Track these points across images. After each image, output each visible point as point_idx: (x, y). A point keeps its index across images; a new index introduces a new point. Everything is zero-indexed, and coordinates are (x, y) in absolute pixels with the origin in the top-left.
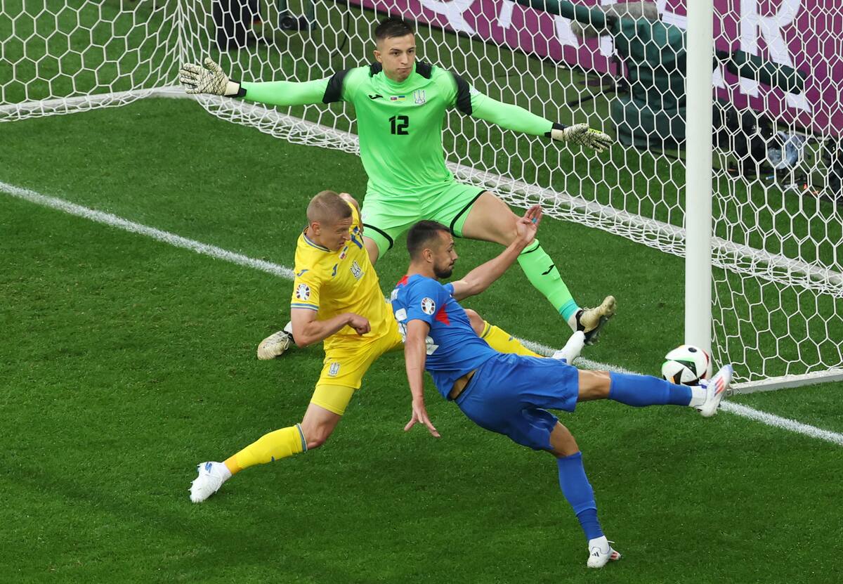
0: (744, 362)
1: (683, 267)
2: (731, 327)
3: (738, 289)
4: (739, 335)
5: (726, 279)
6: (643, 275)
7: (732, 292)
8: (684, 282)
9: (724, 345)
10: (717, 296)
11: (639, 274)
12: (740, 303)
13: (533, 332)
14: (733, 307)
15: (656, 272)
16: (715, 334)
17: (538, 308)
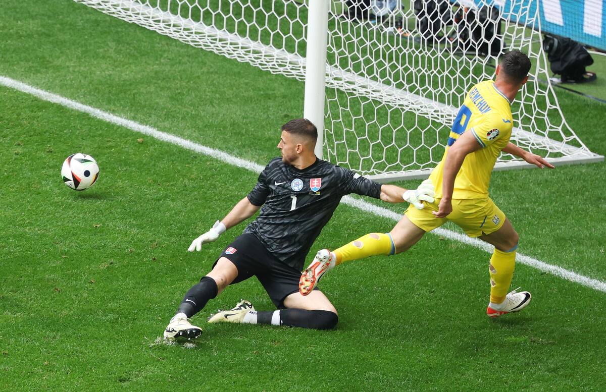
0: (347, 162)
1: (304, 88)
2: (338, 135)
3: (345, 106)
4: (345, 141)
5: (336, 98)
6: (273, 92)
7: (340, 108)
8: (303, 99)
9: (333, 149)
10: (329, 111)
11: (270, 92)
12: (346, 115)
13: (187, 132)
14: (341, 120)
15: (283, 91)
16: (326, 140)
17: (192, 114)
